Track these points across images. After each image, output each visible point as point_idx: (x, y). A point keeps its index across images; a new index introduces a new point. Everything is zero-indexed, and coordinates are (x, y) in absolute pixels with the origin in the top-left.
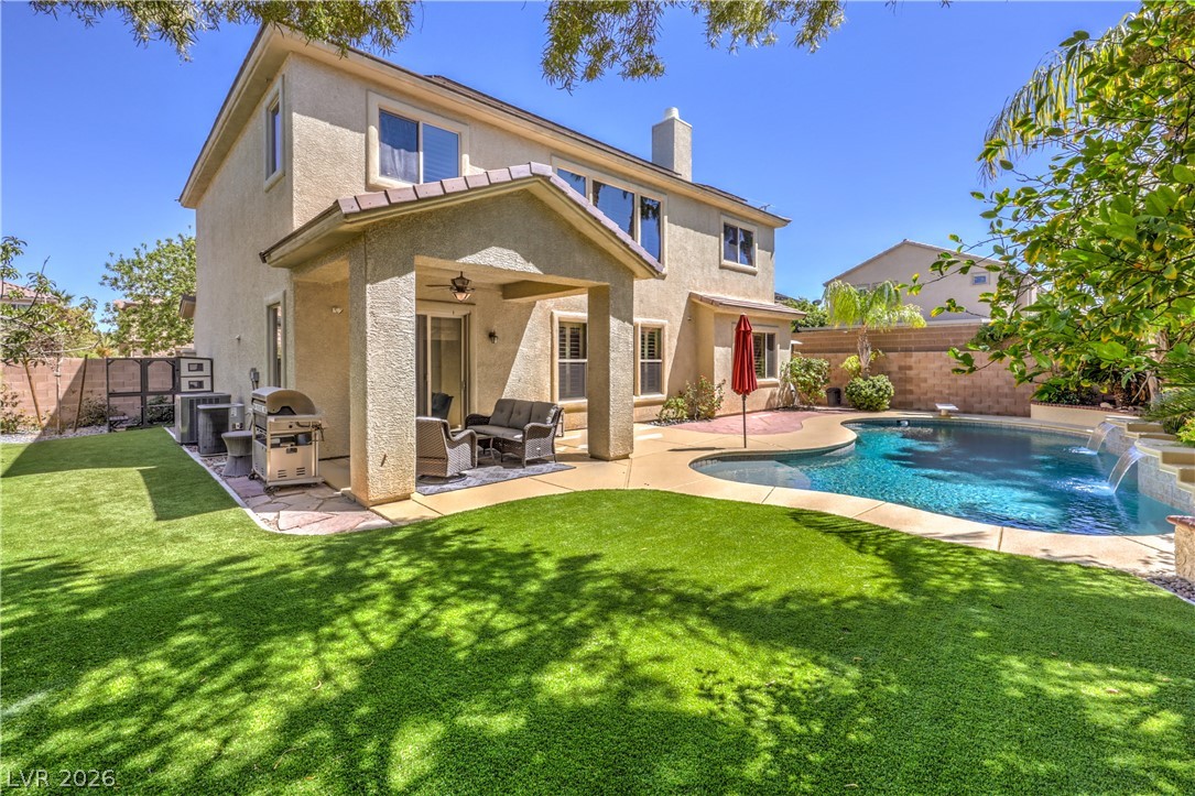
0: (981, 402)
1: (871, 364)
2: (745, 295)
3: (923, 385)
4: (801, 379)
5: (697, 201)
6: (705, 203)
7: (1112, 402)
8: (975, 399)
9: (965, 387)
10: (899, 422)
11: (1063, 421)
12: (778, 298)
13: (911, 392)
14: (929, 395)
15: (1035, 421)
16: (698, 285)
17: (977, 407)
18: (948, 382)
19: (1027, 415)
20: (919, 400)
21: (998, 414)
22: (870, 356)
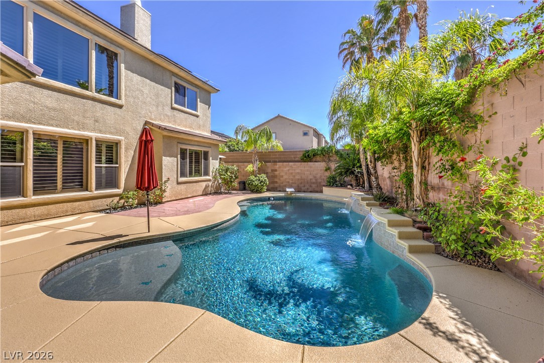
0: (304, 186)
1: (259, 168)
2: (190, 127)
3: (281, 179)
4: (222, 177)
5: (152, 62)
6: (159, 65)
7: (351, 185)
8: (302, 185)
9: (298, 179)
10: (269, 198)
11: (334, 195)
12: (212, 132)
13: (276, 182)
14: (284, 184)
15: (325, 195)
16: (153, 117)
17: (303, 189)
18: (292, 177)
19: (321, 192)
20: (280, 186)
21: (311, 192)
22: (258, 164)
